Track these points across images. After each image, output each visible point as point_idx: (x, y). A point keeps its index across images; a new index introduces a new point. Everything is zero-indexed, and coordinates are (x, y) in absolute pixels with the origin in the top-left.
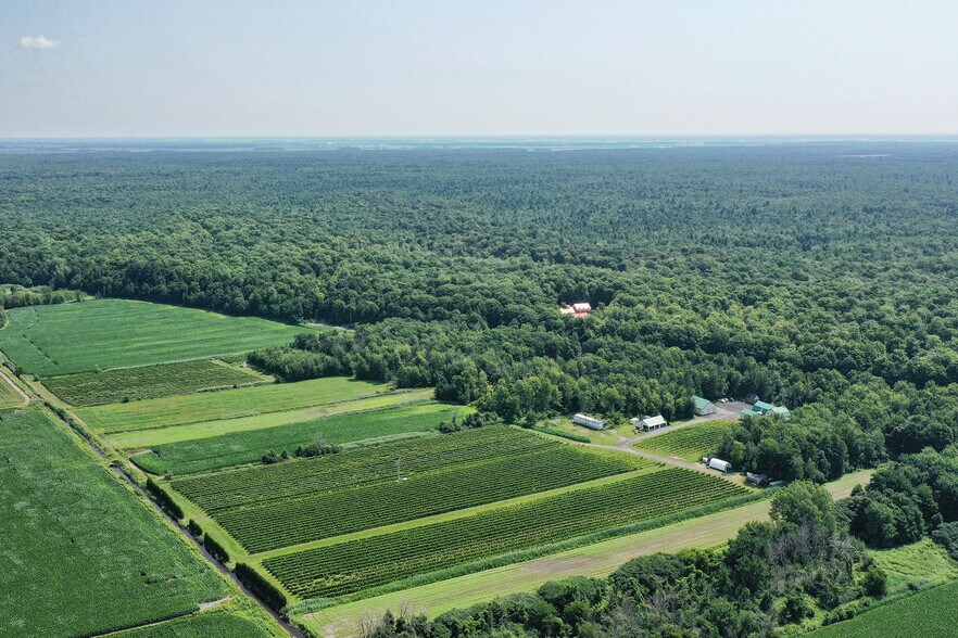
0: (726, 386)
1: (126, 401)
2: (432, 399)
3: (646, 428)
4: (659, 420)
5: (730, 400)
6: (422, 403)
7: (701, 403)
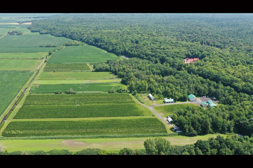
0: (207, 92)
1: (54, 72)
2: (120, 82)
3: (164, 102)
4: (172, 100)
5: (207, 97)
6: (117, 83)
7: (192, 97)
